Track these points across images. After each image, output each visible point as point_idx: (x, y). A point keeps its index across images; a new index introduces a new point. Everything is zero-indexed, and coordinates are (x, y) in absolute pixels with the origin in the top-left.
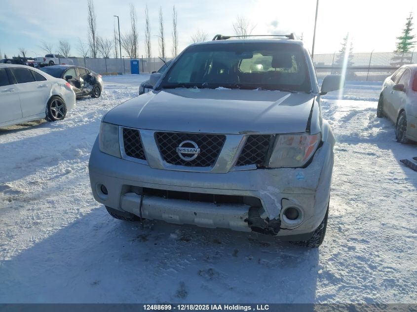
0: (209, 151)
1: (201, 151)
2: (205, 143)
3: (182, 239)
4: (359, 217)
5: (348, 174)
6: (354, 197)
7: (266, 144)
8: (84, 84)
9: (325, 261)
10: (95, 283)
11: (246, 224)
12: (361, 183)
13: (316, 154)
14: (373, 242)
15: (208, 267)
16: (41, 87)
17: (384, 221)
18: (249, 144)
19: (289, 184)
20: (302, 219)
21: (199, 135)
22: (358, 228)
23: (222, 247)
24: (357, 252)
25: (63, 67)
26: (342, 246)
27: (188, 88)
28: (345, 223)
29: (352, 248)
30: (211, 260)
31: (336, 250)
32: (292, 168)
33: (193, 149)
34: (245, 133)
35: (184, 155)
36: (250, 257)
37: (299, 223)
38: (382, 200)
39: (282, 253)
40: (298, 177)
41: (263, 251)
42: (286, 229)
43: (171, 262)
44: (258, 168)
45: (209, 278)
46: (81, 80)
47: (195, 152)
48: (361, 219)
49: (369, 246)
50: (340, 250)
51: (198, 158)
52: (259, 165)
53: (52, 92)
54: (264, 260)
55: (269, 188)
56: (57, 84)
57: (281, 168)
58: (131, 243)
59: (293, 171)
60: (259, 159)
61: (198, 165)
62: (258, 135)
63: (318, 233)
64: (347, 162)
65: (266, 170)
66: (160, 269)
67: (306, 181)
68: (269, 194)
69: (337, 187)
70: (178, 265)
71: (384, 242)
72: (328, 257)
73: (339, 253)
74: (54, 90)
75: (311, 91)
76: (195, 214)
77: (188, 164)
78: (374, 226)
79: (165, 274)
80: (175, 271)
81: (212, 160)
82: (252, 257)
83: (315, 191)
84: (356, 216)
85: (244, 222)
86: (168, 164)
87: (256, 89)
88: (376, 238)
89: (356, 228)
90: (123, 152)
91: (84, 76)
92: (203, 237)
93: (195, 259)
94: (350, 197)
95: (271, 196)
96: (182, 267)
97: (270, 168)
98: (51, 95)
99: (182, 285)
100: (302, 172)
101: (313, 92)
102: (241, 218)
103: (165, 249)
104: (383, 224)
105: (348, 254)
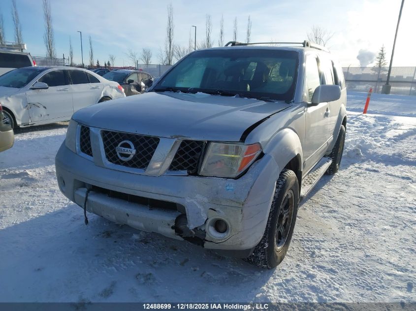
0: (145, 153)
1: (137, 152)
2: (142, 145)
3: (141, 241)
4: (343, 244)
5: (363, 197)
6: (353, 222)
7: (199, 150)
8: (145, 88)
9: (272, 284)
10: (39, 270)
11: (173, 231)
12: (372, 208)
13: (253, 166)
14: (341, 274)
15: (149, 271)
16: (93, 88)
17: (371, 252)
18: (182, 149)
19: (217, 194)
20: (229, 233)
21: (137, 137)
22: (333, 256)
23: (176, 254)
24: (314, 281)
25: (128, 72)
26: (302, 272)
27: (175, 92)
28: (323, 248)
29: (312, 277)
30: (156, 266)
31: (292, 275)
32: (223, 178)
33: (129, 149)
34: (177, 137)
35: (122, 155)
36: (196, 269)
37: (225, 237)
38: (385, 230)
39: (232, 269)
40: (228, 188)
41: (214, 264)
42: (211, 242)
43: (118, 261)
44: (189, 174)
45: (144, 282)
46: (143, 84)
47: (130, 153)
48: (344, 247)
49: (334, 277)
50: (296, 276)
51: (134, 158)
52: (191, 172)
53: (104, 94)
54: (209, 273)
55: (198, 196)
56: (109, 87)
57: (214, 177)
58: (94, 237)
59: (223, 181)
60: (191, 165)
61: (134, 166)
62: (192, 141)
63: (262, 253)
64: (371, 184)
65: (197, 178)
66: (103, 266)
67: (235, 193)
68: (196, 203)
69: (340, 209)
70: (122, 265)
71: (355, 275)
72: (279, 280)
73: (293, 279)
74: (106, 91)
75: (292, 101)
76: (128, 215)
77: (126, 164)
78: (354, 257)
79: (105, 272)
80: (116, 271)
81: (146, 162)
82: (198, 269)
83: (243, 204)
84: (341, 243)
85: (171, 229)
86: (109, 163)
87: (234, 96)
88: (348, 269)
89: (331, 255)
90: (78, 148)
91: (146, 81)
92: (164, 241)
93: (141, 262)
94: (349, 221)
95: (197, 205)
96: (125, 267)
97: (203, 176)
98: (102, 96)
99: (113, 284)
100: (232, 182)
101: (293, 102)
102: (169, 225)
103: (120, 248)
104: (367, 256)
105: (302, 281)
